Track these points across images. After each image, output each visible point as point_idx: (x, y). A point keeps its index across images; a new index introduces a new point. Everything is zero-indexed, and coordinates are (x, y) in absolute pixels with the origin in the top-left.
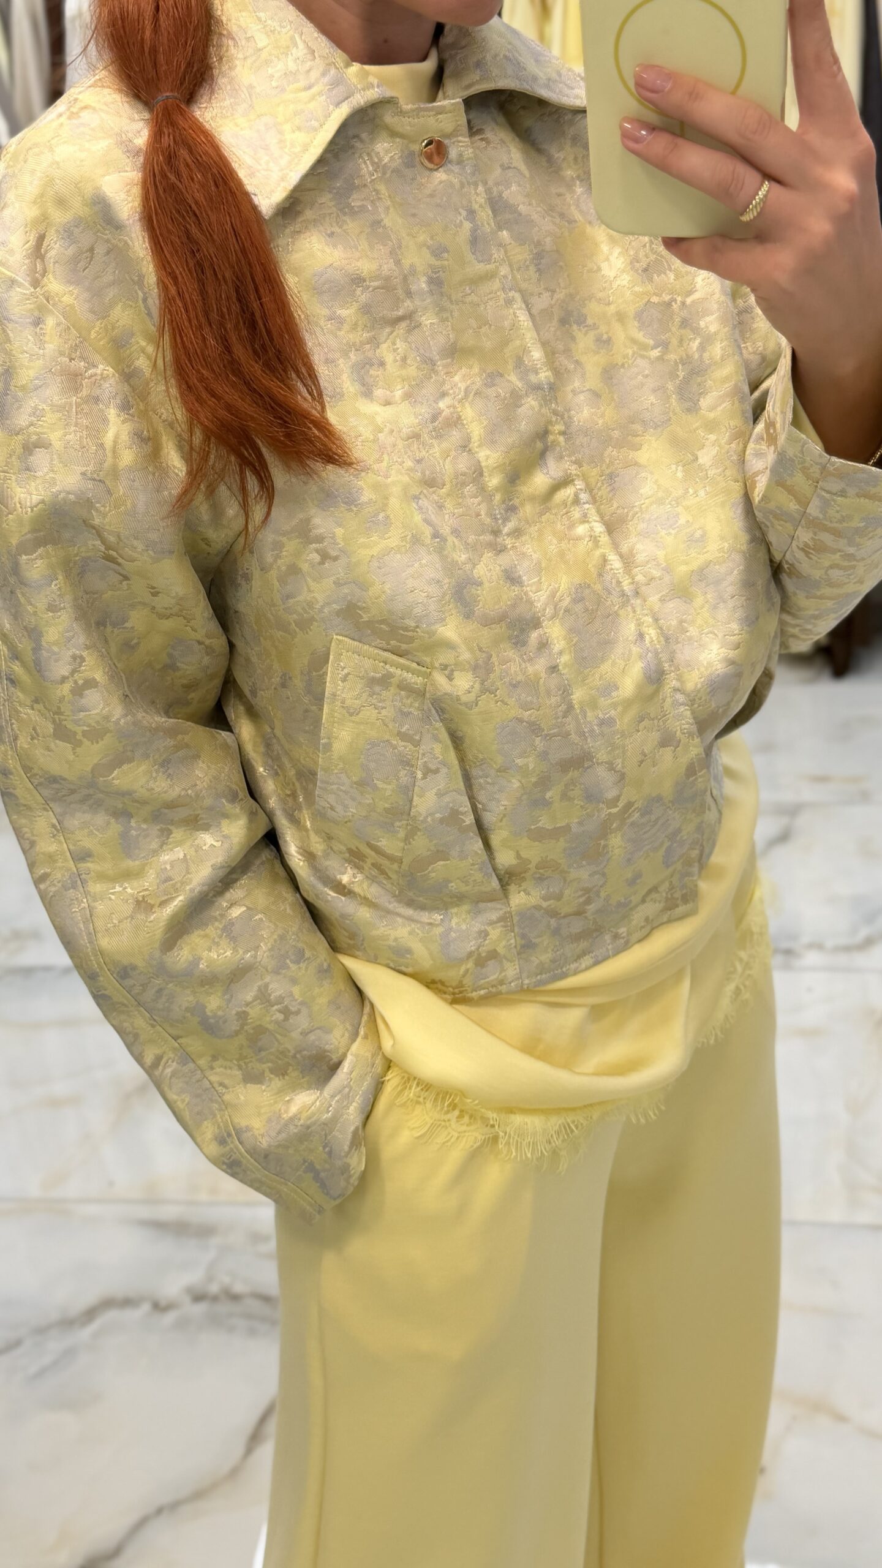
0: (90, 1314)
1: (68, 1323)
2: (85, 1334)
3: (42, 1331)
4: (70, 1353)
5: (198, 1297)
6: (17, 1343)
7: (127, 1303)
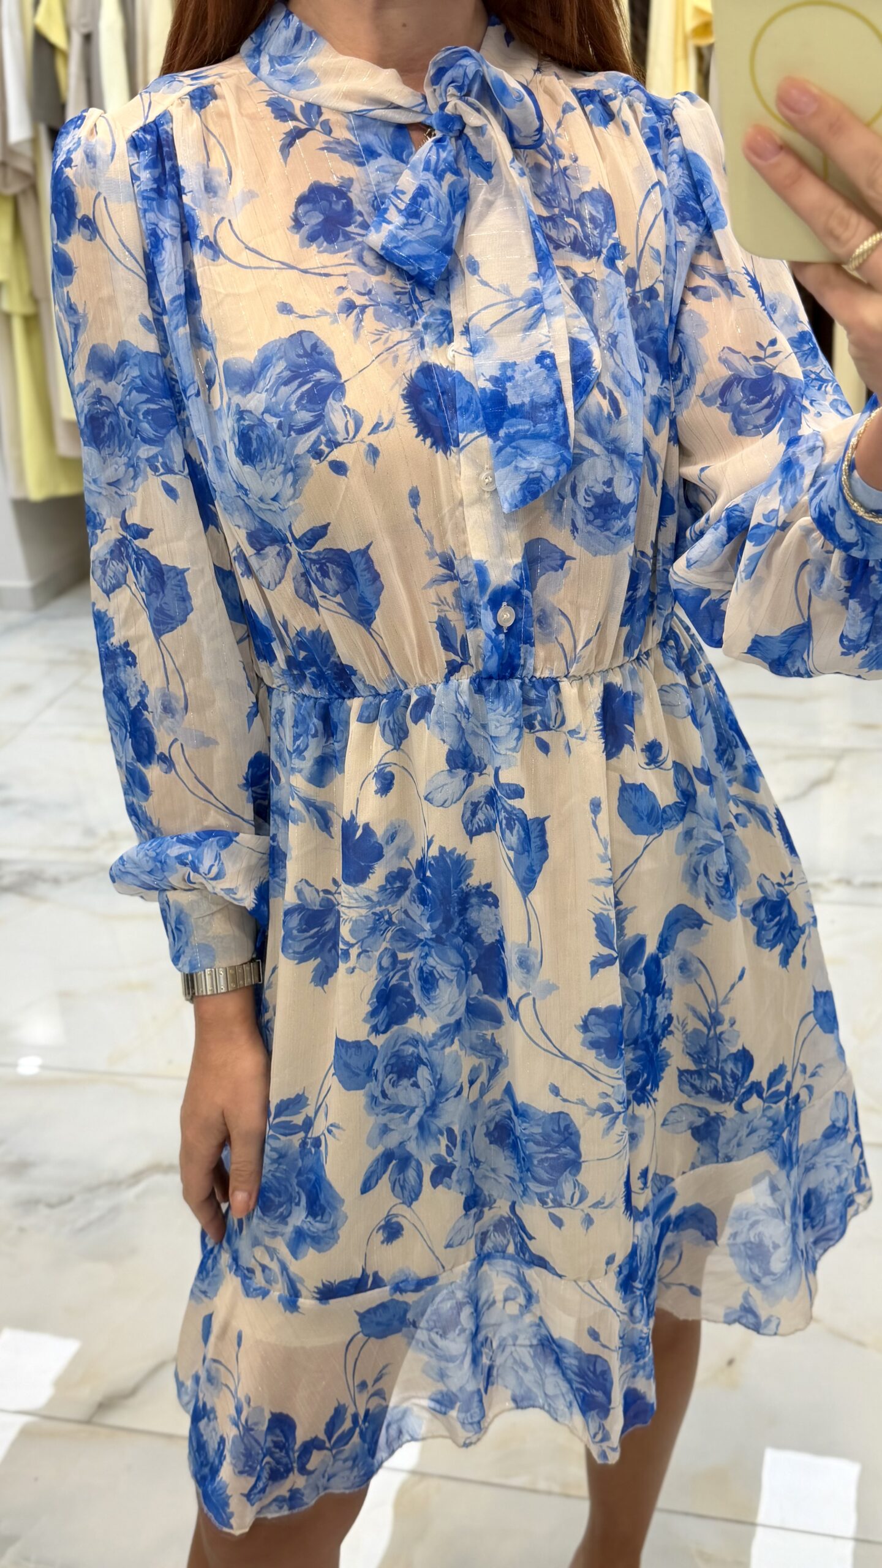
0: (137, 1177)
1: (115, 1184)
2: (130, 1194)
3: (92, 1189)
4: (115, 1210)
6: (70, 1199)
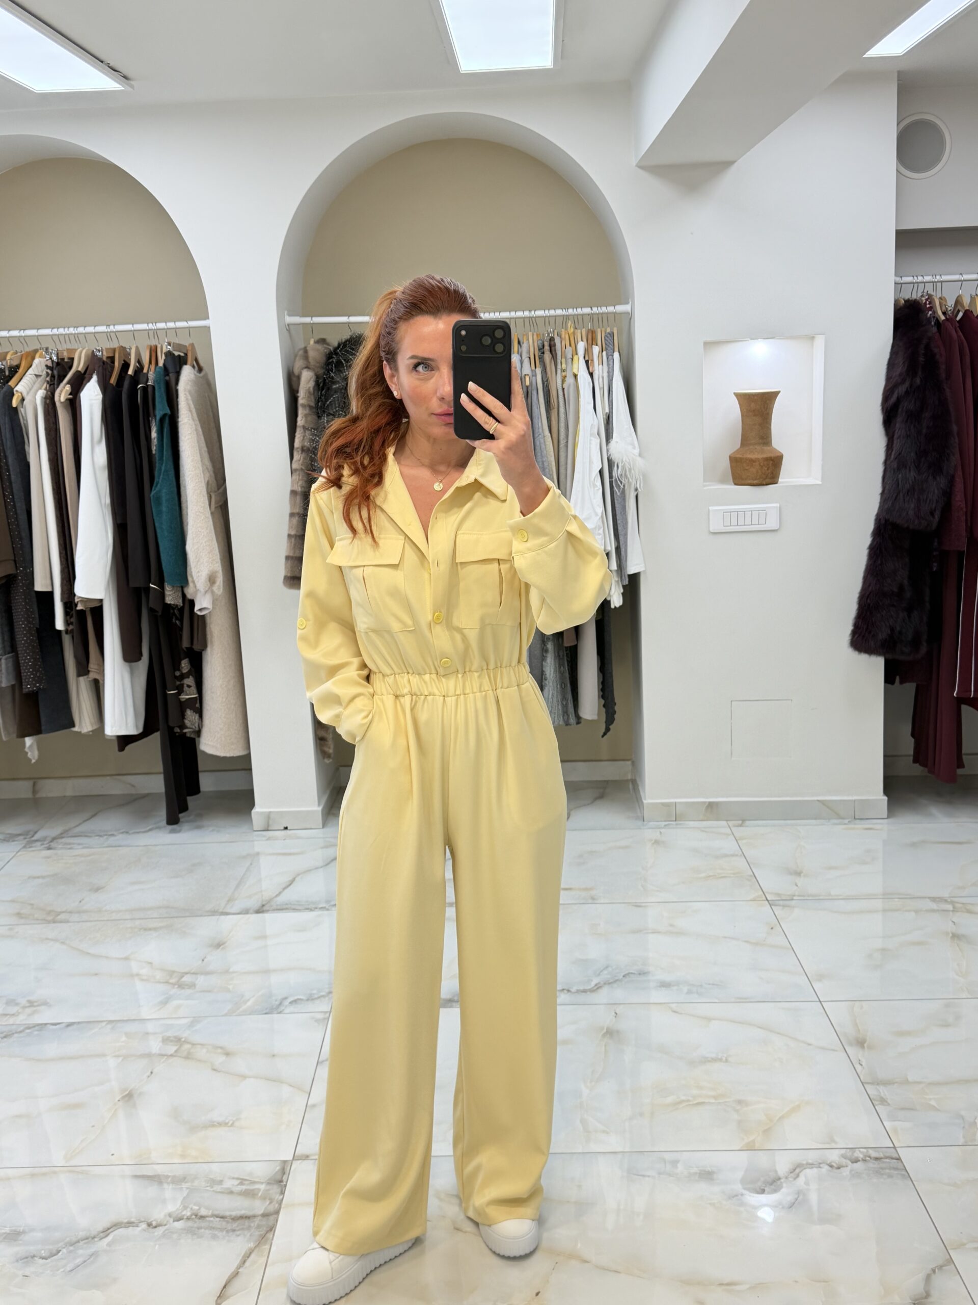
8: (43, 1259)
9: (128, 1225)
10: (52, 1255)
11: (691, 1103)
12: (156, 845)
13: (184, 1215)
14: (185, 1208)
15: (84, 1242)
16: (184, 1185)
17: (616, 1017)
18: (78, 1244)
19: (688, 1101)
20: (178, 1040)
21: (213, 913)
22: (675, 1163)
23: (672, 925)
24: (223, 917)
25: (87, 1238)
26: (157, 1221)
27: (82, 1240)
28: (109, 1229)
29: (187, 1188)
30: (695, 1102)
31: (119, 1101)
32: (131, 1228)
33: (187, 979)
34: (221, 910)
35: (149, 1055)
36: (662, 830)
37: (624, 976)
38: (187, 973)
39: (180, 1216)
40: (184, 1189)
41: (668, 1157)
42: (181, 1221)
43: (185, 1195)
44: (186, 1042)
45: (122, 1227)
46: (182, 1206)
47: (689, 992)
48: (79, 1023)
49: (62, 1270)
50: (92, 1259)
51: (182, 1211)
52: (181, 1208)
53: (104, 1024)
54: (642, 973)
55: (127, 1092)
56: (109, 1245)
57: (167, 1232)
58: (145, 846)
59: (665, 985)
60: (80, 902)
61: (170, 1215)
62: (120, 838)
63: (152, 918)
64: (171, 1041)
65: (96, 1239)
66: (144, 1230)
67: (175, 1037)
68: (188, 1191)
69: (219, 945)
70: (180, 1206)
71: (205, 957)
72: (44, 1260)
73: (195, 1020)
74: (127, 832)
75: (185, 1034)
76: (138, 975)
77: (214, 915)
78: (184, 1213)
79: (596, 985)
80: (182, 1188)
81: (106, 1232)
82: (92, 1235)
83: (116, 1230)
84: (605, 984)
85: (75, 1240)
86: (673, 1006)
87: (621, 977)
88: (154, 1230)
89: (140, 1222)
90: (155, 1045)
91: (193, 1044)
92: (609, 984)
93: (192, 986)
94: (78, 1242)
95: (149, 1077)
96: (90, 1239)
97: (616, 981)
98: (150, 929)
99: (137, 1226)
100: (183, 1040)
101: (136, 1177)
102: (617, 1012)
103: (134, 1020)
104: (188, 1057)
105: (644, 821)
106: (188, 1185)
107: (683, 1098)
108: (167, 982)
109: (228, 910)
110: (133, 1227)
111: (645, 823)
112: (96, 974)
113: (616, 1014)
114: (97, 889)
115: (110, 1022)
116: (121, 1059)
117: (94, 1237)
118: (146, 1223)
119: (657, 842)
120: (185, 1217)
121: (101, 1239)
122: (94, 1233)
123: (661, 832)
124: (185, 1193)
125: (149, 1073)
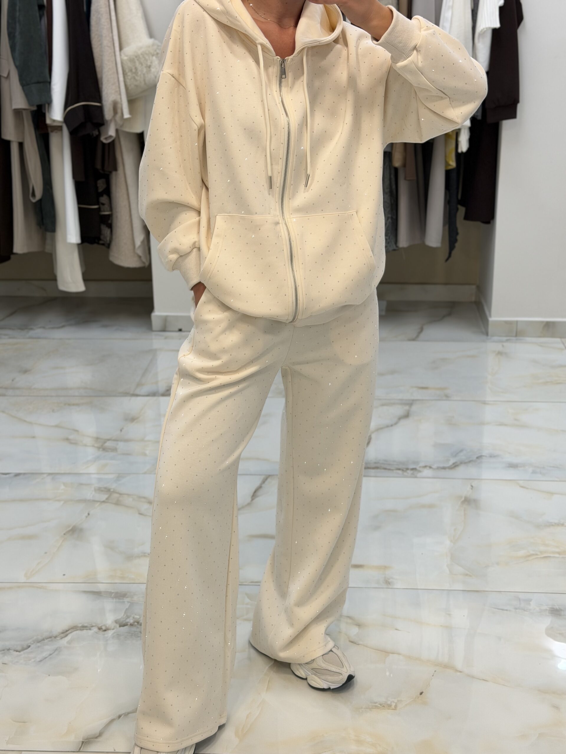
5: (122, 625)
7: (83, 628)
8: (17, 651)
9: (82, 628)
10: (23, 649)
11: (539, 556)
12: (69, 339)
13: (128, 622)
14: (128, 617)
15: (48, 640)
16: (126, 600)
17: (472, 489)
18: (43, 641)
19: (537, 555)
20: (108, 490)
21: (126, 394)
22: (528, 601)
23: (516, 420)
24: (134, 398)
25: (51, 637)
26: (106, 626)
27: (47, 639)
28: (67, 631)
29: (128, 602)
30: (542, 556)
31: (64, 534)
32: (85, 630)
33: (108, 444)
34: (132, 392)
35: (85, 501)
36: (505, 344)
37: (477, 458)
38: (109, 440)
39: (124, 622)
40: (126, 603)
41: (521, 596)
42: (126, 627)
43: (127, 607)
44: (114, 492)
45: (77, 630)
46: (125, 615)
47: (534, 472)
48: (24, 474)
49: (33, 660)
50: (56, 653)
51: (126, 619)
52: (124, 617)
53: (45, 475)
54: (491, 456)
55: (70, 528)
56: (69, 642)
57: (115, 634)
58: (61, 339)
59: (512, 466)
60: (13, 380)
61: (116, 622)
62: (38, 332)
63: (74, 396)
64: (102, 491)
65: (58, 638)
66: (97, 633)
67: (105, 488)
68: (129, 604)
69: (133, 419)
70: (124, 615)
71: (123, 428)
72: (18, 653)
73: (120, 477)
74: (44, 328)
75: (113, 486)
76: (67, 439)
77: (126, 396)
78: (128, 620)
79: (454, 464)
80: (124, 602)
81: (65, 633)
82: (55, 635)
83: (73, 631)
84: (461, 463)
85: (40, 638)
86: (521, 483)
87: (474, 458)
88: (104, 633)
89: (92, 626)
90: (89, 494)
91: (121, 494)
92: (465, 463)
93: (115, 450)
94: (43, 640)
95: (87, 517)
96: (53, 638)
97: (470, 462)
98: (74, 405)
99: (90, 629)
100: (112, 490)
101: (85, 592)
102: (473, 485)
103: (69, 474)
104: (118, 503)
105: (487, 334)
106: (128, 599)
107: (532, 552)
108: (93, 446)
109: (138, 392)
110: (87, 630)
111: (489, 337)
112: (34, 437)
113: (472, 486)
114: (25, 371)
115: (50, 474)
116: (62, 503)
117: (56, 637)
118: (97, 627)
119: (500, 353)
120: (129, 624)
121: (62, 638)
122: (55, 633)
123: (503, 346)
124: (127, 605)
125: (86, 514)
